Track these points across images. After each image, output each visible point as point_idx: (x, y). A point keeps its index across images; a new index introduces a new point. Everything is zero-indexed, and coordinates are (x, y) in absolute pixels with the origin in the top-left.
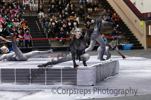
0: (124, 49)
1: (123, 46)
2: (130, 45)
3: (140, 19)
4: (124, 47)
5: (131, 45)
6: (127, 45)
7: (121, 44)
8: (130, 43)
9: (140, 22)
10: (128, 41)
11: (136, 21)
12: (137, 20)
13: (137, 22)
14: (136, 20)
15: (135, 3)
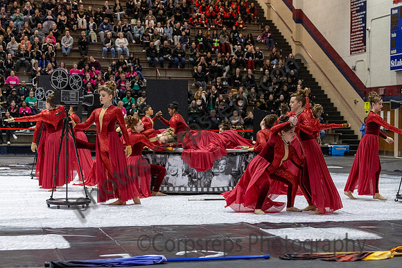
0: (331, 155)
1: (330, 149)
3: (364, 98)
4: (331, 151)
5: (344, 147)
6: (337, 147)
7: (326, 144)
8: (344, 143)
9: (364, 104)
10: (340, 139)
11: (356, 102)
12: (357, 100)
14: (355, 100)
15: (354, 69)
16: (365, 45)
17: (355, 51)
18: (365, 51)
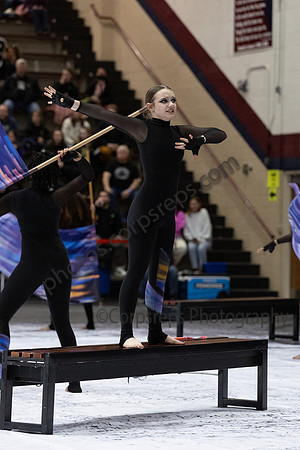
1: (183, 287)
2: (213, 283)
3: (267, 160)
4: (186, 291)
5: (219, 282)
6: (201, 282)
9: (266, 177)
11: (246, 170)
12: (250, 165)
13: (250, 173)
14: (246, 166)
15: (244, 87)
16: (270, 29)
17: (246, 43)
18: (270, 44)
